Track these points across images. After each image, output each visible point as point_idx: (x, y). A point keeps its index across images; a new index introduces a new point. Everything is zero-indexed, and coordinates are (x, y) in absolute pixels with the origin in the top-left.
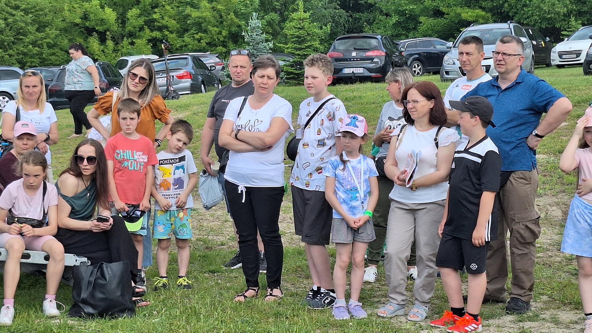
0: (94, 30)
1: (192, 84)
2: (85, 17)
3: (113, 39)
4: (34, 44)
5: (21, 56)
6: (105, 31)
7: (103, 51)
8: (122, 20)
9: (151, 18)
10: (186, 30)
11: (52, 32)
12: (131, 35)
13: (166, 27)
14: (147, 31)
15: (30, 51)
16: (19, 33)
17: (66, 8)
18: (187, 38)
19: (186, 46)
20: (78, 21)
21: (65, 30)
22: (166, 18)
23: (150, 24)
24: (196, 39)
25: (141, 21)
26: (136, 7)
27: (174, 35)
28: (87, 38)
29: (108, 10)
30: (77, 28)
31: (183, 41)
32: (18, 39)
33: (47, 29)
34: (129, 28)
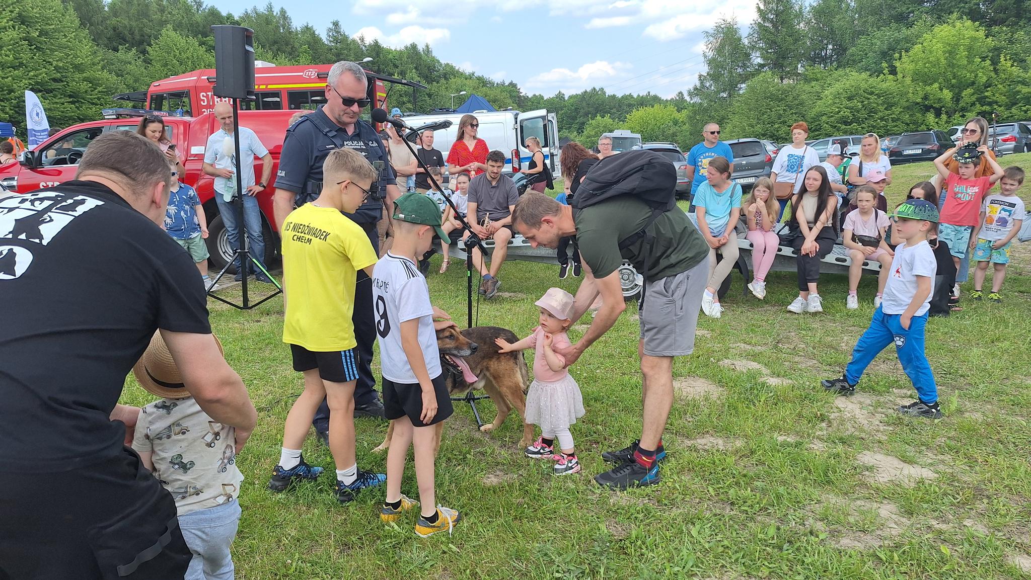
0: (931, 107)
1: (1015, 146)
2: (926, 98)
3: (947, 113)
4: (882, 119)
5: (870, 128)
6: (941, 107)
7: (937, 123)
8: (957, 98)
9: (983, 95)
10: (1015, 104)
11: (897, 110)
12: (963, 109)
13: (996, 102)
14: (978, 106)
15: (878, 124)
16: (871, 112)
17: (911, 91)
18: (1014, 110)
19: (1012, 116)
20: (919, 100)
21: (908, 108)
22: (997, 95)
23: (982, 101)
24: (1023, 111)
25: (974, 98)
26: (971, 87)
27: (1002, 108)
28: (925, 113)
29: (945, 91)
30: (918, 106)
31: (1011, 113)
32: (869, 116)
33: (893, 108)
34: (962, 104)
